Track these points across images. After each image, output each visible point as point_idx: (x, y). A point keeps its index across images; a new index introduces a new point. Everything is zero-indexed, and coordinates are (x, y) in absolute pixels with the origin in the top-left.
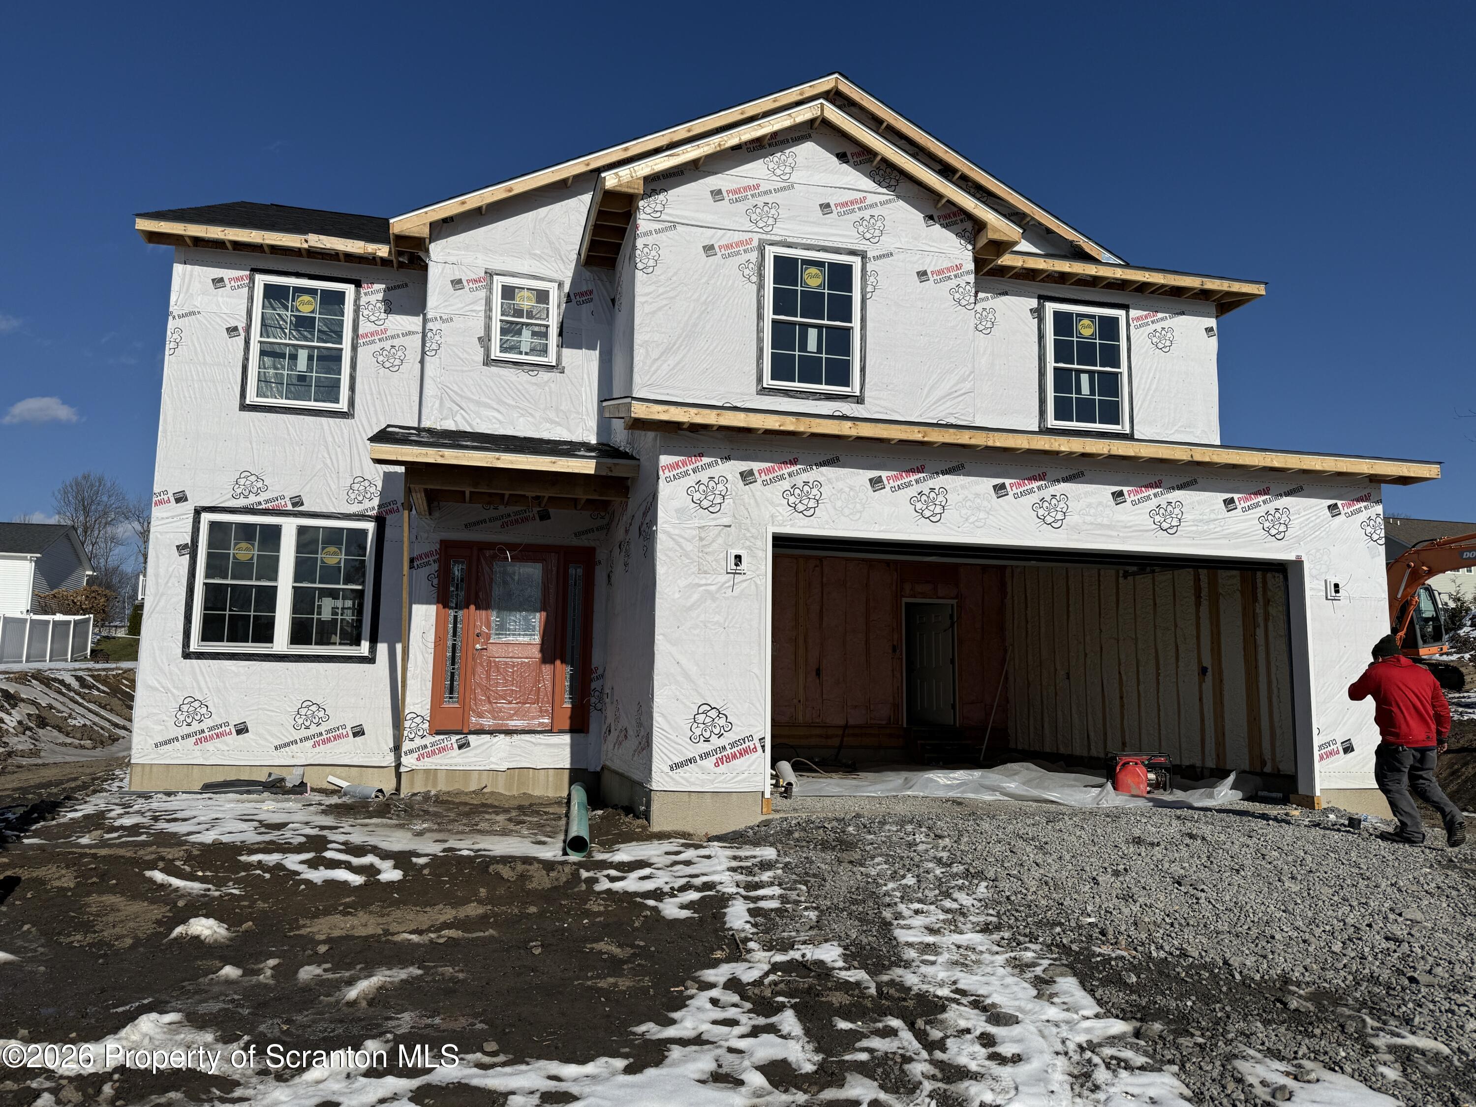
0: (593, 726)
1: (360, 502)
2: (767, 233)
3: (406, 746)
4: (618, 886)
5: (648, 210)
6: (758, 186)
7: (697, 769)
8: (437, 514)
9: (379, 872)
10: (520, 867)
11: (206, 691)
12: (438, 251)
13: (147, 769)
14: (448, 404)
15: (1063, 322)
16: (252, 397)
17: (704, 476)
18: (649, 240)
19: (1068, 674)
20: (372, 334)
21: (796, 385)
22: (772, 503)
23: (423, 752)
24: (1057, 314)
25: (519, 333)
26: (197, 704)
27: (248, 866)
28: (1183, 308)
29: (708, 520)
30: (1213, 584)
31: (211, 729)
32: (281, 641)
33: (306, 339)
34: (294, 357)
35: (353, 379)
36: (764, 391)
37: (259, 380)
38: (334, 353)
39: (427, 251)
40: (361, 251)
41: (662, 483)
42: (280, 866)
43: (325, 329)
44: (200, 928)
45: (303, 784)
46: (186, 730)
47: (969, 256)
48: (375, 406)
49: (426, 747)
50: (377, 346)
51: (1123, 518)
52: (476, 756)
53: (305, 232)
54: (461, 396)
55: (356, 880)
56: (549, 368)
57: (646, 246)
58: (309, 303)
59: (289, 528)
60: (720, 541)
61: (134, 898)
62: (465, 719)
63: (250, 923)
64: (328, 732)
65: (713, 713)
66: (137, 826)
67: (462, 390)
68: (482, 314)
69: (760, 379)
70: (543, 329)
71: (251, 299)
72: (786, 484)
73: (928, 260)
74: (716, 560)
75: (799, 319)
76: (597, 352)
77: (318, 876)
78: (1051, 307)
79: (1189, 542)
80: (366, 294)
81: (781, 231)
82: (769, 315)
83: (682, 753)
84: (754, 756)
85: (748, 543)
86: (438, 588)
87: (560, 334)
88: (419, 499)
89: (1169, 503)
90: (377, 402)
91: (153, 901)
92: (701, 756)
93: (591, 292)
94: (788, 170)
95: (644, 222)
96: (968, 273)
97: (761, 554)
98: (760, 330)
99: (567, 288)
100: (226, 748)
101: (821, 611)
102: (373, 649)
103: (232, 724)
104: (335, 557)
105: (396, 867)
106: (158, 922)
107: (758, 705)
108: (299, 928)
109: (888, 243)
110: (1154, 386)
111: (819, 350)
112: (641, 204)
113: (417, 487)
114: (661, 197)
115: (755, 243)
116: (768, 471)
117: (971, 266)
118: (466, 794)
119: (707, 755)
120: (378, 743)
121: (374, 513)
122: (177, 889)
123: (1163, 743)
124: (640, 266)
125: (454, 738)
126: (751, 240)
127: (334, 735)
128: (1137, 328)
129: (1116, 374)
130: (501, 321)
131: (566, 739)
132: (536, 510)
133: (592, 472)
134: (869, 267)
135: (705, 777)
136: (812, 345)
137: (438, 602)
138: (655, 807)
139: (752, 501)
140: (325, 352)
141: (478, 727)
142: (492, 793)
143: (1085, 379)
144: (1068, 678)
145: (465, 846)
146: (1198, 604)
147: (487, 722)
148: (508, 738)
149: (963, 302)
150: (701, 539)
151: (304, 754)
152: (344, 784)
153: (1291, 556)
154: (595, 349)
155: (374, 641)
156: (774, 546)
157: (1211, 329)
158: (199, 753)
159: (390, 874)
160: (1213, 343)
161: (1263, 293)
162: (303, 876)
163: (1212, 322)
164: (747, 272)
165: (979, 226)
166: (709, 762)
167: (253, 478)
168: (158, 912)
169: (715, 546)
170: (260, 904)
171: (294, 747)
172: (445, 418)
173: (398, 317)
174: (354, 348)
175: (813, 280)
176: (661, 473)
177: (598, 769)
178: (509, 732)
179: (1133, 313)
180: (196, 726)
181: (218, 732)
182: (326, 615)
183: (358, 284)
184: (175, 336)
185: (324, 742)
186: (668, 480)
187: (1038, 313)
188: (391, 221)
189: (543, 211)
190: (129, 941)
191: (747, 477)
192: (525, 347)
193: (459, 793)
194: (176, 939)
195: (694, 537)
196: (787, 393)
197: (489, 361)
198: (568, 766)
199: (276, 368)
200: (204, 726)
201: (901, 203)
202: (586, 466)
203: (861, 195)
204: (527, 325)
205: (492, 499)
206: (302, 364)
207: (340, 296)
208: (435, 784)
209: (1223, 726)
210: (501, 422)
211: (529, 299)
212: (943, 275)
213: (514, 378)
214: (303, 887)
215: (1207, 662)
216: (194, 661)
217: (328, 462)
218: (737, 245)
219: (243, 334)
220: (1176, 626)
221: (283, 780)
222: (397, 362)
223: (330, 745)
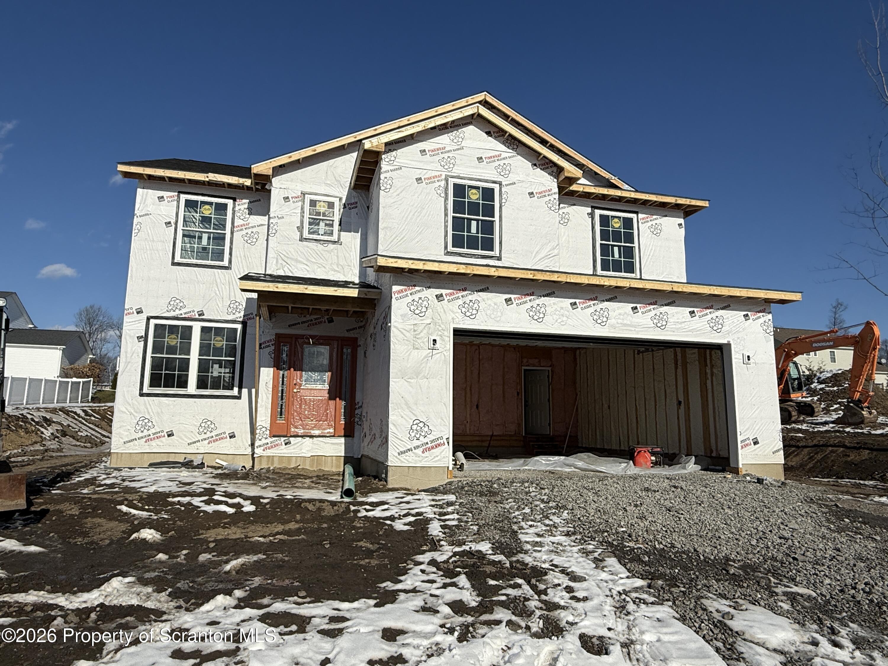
0: (356, 434)
1: (234, 314)
2: (449, 171)
3: (257, 443)
4: (370, 514)
5: (387, 160)
6: (445, 148)
7: (413, 455)
8: (274, 320)
9: (243, 507)
10: (318, 504)
11: (152, 414)
12: (275, 181)
13: (120, 455)
14: (280, 261)
15: (605, 220)
16: (178, 259)
17: (416, 297)
18: (388, 175)
19: (609, 406)
20: (242, 226)
21: (465, 251)
22: (453, 312)
23: (267, 447)
24: (601, 216)
25: (318, 224)
26: (146, 421)
27: (173, 504)
28: (666, 213)
29: (417, 320)
30: (684, 357)
31: (154, 434)
32: (192, 387)
33: (207, 228)
34: (200, 238)
35: (231, 249)
36: (448, 253)
37: (182, 250)
38: (222, 236)
39: (271, 182)
40: (236, 182)
41: (393, 300)
42: (190, 504)
43: (217, 223)
44: (146, 535)
45: (203, 464)
46: (140, 435)
47: (555, 185)
48: (242, 262)
49: (268, 444)
50: (244, 232)
51: (637, 320)
52: (294, 449)
53: (207, 173)
54: (288, 257)
55: (231, 511)
56: (334, 242)
57: (386, 178)
58: (209, 209)
59: (197, 327)
60: (425, 331)
61: (110, 520)
62: (288, 429)
63: (173, 532)
64: (216, 435)
65: (421, 425)
66: (113, 484)
67: (288, 254)
68: (299, 215)
69: (446, 247)
70: (331, 222)
71: (178, 207)
72: (460, 302)
73: (533, 187)
74: (423, 342)
75: (466, 216)
76: (359, 234)
77: (210, 508)
78: (598, 212)
79: (672, 333)
80: (239, 205)
81: (456, 171)
82: (451, 214)
83: (405, 446)
84: (443, 448)
85: (440, 333)
86: (274, 359)
87: (340, 225)
88: (264, 311)
89: (661, 313)
90: (244, 261)
91: (120, 521)
92: (415, 448)
93: (356, 203)
94: (460, 140)
95: (384, 165)
96: (555, 193)
97: (447, 339)
98: (446, 222)
99: (344, 201)
100: (162, 444)
101: (479, 373)
102: (240, 392)
103: (165, 431)
104: (220, 342)
105: (251, 504)
106: (124, 532)
107: (445, 420)
108: (199, 535)
109: (513, 178)
110: (651, 254)
111: (478, 233)
112: (383, 156)
113: (264, 304)
114: (394, 153)
115: (443, 177)
116: (451, 294)
117: (557, 190)
118: (289, 469)
119: (418, 447)
120: (243, 442)
121: (241, 320)
122: (134, 515)
123: (659, 442)
124: (382, 188)
125: (283, 439)
126: (441, 175)
127: (219, 438)
128: (642, 223)
129: (632, 247)
130: (309, 218)
131: (342, 440)
132: (326, 317)
133: (356, 296)
134: (503, 190)
135: (417, 458)
136: (474, 230)
137: (274, 367)
138: (390, 474)
139: (442, 310)
140: (217, 235)
141: (295, 434)
142: (303, 469)
143: (616, 249)
144: (609, 408)
145: (289, 495)
146: (676, 368)
147: (301, 432)
148: (311, 439)
149: (553, 209)
150: (415, 331)
151: (203, 447)
152: (224, 464)
153: (724, 341)
154: (358, 232)
155: (240, 387)
156: (454, 335)
157: (681, 225)
158: (147, 447)
159: (249, 508)
160: (683, 231)
161: (708, 205)
162: (202, 509)
163: (682, 221)
164: (439, 192)
165: (560, 169)
166: (419, 451)
167: (178, 301)
168: (124, 527)
169: (422, 334)
170: (179, 523)
171: (198, 444)
172: (279, 269)
173: (255, 217)
174: (232, 233)
175: (474, 196)
176: (393, 295)
177: (360, 457)
178: (312, 437)
179: (641, 216)
180: (146, 433)
181: (157, 436)
182: (215, 374)
183: (234, 200)
184: (138, 226)
185: (214, 442)
186: (397, 299)
187: (592, 215)
188: (252, 166)
189: (332, 161)
190: (107, 542)
191: (439, 297)
192: (321, 232)
193: (285, 469)
194: (133, 540)
195: (411, 330)
196: (460, 255)
197: (302, 239)
198: (343, 455)
199: (191, 243)
200: (150, 432)
201: (519, 157)
202: (354, 293)
203: (499, 153)
204: (323, 220)
205: (304, 311)
206: (205, 242)
207: (226, 205)
208: (272, 464)
209: (690, 432)
210: (308, 271)
211: (324, 207)
212: (542, 194)
213: (315, 248)
214: (202, 514)
215: (681, 399)
216: (145, 398)
217: (218, 292)
218: (434, 178)
219: (174, 226)
220: (665, 380)
221: (192, 461)
222: (255, 240)
223: (217, 443)
